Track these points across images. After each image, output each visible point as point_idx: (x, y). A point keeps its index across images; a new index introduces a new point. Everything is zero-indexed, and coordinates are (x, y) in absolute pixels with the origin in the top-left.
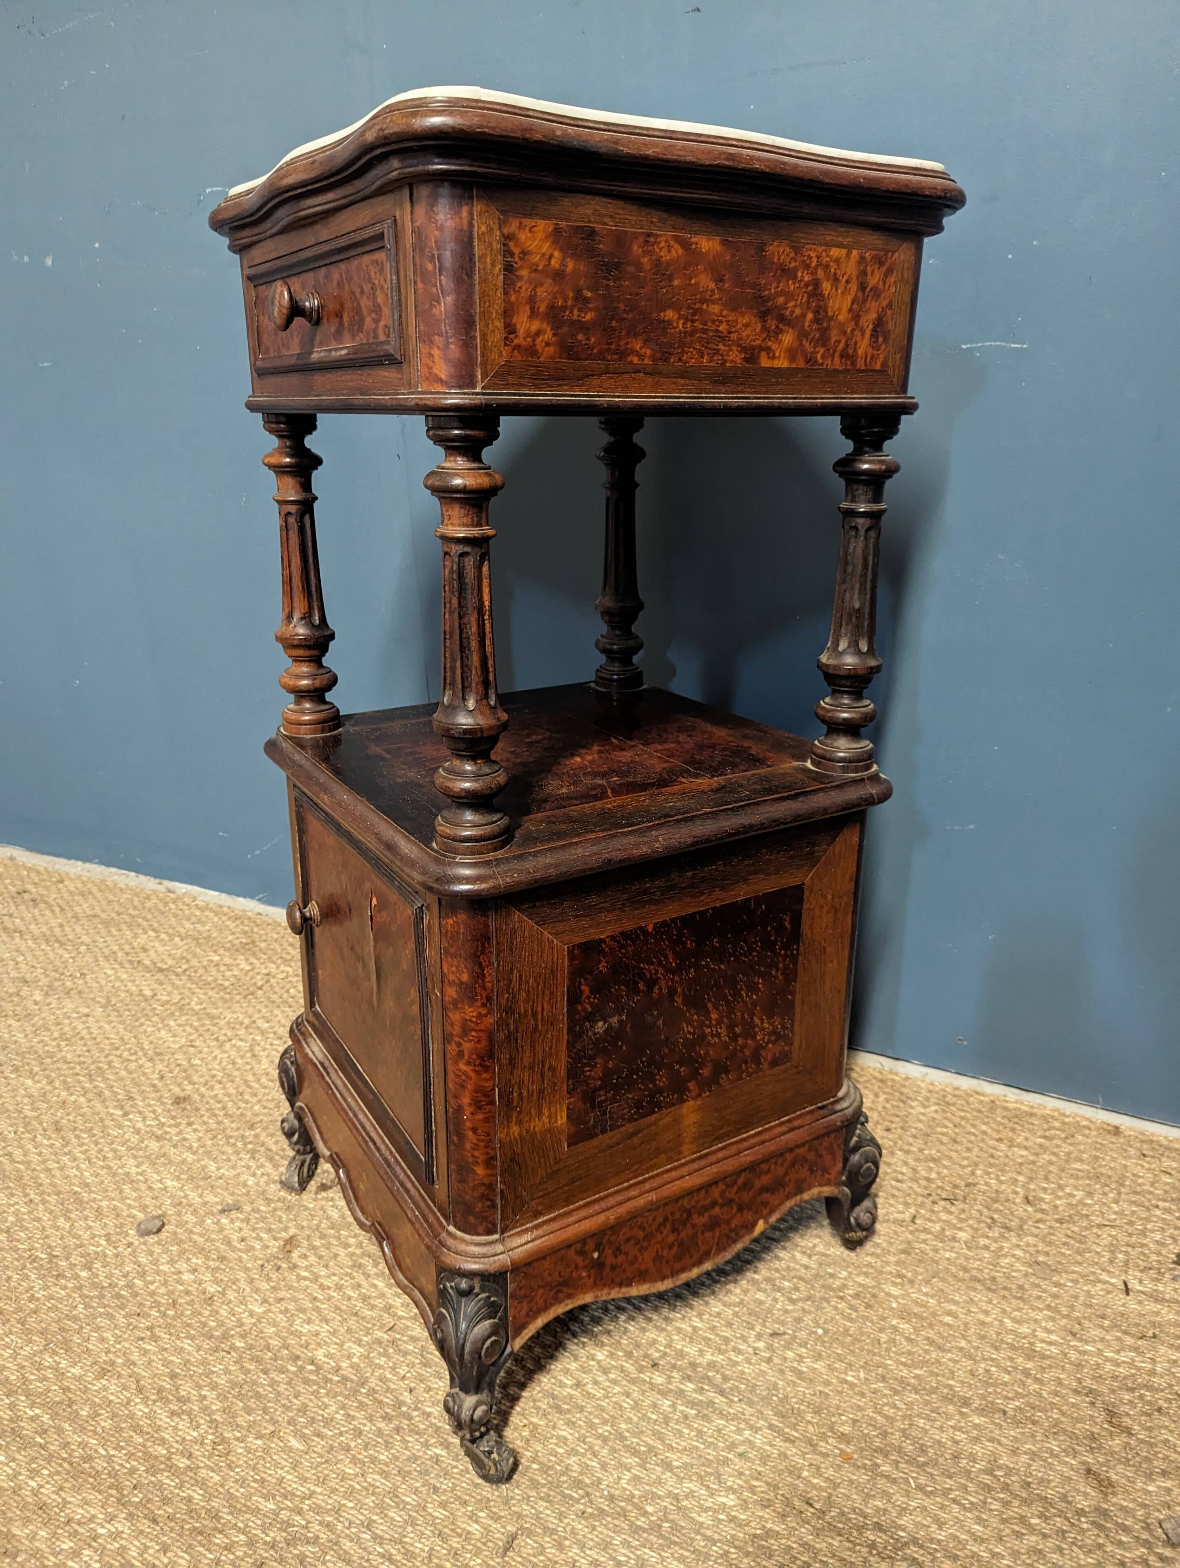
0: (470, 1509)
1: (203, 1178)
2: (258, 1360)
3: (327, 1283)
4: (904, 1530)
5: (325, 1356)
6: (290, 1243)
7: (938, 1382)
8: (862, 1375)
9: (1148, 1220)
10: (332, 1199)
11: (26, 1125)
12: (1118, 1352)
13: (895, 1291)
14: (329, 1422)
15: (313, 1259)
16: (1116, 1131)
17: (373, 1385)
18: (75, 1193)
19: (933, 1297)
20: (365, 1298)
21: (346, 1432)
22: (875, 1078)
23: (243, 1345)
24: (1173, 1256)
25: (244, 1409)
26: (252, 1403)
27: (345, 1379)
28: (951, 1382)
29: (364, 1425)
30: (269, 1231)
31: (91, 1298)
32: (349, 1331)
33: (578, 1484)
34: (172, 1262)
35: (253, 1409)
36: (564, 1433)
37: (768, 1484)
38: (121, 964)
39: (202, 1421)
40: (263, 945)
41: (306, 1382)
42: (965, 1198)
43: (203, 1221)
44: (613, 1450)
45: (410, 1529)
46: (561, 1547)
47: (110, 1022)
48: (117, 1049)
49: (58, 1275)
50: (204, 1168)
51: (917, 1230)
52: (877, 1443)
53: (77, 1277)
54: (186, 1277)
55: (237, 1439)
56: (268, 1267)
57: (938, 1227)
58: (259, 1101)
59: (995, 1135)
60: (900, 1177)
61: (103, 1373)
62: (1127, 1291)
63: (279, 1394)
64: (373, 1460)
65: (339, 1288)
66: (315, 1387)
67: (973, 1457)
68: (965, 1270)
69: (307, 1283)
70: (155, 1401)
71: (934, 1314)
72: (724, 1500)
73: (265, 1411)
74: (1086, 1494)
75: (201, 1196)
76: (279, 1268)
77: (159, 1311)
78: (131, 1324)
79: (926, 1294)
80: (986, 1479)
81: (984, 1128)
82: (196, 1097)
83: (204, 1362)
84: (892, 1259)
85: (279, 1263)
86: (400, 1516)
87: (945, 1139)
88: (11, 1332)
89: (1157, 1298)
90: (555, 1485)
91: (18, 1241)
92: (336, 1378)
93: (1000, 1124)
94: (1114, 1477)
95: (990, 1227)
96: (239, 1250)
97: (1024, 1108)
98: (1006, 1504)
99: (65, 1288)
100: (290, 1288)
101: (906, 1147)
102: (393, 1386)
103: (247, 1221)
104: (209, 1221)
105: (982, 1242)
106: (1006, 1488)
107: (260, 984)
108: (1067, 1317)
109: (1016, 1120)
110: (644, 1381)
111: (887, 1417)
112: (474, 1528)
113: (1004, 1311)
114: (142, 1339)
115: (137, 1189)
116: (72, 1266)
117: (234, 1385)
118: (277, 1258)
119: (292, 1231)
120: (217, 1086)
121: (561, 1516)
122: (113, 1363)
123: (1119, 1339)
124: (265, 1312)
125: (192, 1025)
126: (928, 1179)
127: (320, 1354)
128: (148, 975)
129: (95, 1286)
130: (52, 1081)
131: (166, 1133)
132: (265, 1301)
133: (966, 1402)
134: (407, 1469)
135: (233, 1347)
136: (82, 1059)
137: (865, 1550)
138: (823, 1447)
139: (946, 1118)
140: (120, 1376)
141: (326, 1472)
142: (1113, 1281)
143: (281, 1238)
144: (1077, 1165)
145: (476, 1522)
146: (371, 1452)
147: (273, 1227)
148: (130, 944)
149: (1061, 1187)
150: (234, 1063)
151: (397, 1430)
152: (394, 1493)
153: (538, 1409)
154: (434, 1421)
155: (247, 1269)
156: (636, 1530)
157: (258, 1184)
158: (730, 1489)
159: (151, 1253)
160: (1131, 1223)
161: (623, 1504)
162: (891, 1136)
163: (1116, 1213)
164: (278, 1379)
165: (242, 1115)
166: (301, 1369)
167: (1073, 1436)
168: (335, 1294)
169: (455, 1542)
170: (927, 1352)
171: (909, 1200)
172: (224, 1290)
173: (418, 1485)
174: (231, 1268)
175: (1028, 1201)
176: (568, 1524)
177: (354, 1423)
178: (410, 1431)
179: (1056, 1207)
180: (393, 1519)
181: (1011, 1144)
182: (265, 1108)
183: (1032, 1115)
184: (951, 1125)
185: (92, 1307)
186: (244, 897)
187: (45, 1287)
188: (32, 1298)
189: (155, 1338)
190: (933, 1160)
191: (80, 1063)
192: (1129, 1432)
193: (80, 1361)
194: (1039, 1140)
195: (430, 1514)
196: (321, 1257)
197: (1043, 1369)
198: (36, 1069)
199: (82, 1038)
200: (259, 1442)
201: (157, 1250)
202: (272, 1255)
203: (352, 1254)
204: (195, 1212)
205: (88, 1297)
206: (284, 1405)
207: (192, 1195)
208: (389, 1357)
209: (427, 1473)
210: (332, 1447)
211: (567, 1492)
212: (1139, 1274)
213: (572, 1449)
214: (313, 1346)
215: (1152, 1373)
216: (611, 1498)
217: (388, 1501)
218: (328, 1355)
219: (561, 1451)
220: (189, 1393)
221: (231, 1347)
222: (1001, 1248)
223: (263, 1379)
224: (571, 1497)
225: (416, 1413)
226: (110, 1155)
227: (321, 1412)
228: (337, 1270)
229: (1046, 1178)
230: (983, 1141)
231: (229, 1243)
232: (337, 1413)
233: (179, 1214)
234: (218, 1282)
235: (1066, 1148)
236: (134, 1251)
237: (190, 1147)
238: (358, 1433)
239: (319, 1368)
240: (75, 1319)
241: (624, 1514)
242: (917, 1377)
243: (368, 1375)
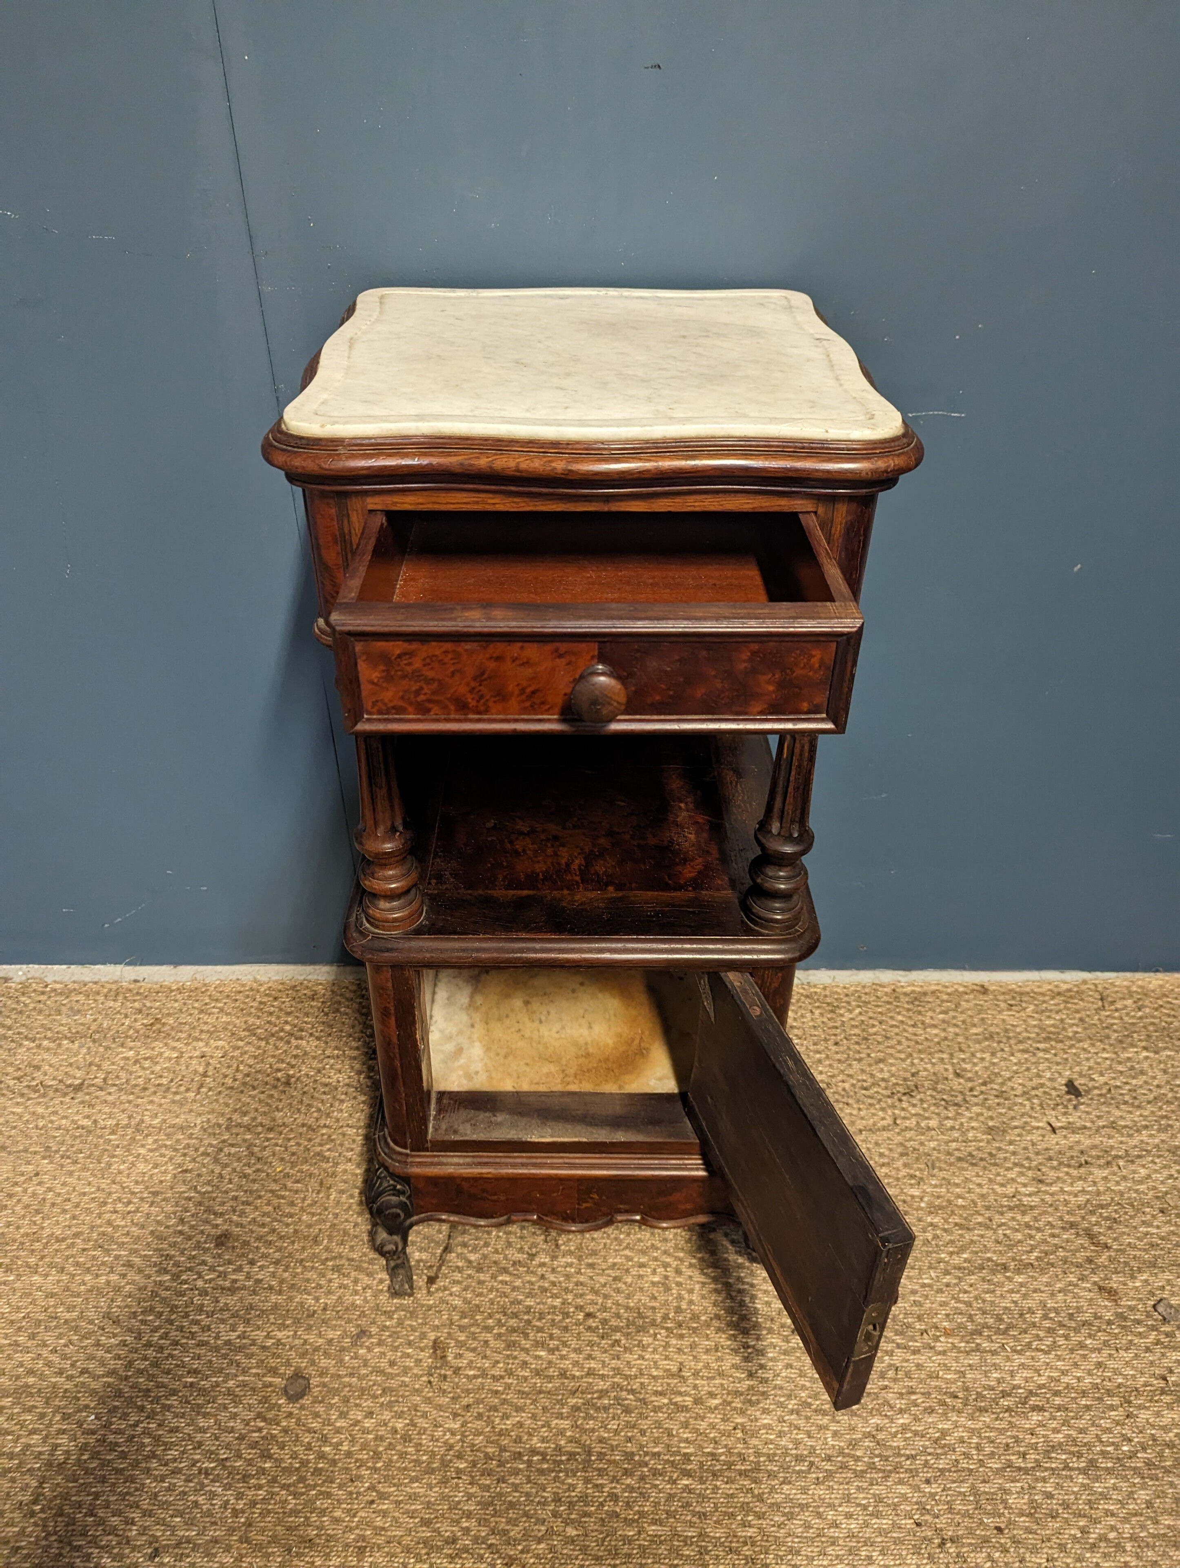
0: (739, 1518)
1: (308, 1316)
2: (489, 1473)
3: (497, 1372)
4: (1020, 1388)
5: (543, 1442)
6: (437, 1346)
7: (982, 1258)
8: (933, 1274)
9: (1037, 1063)
10: (446, 1288)
11: (76, 1329)
12: (1072, 1185)
13: (916, 1192)
14: (584, 1498)
15: (470, 1355)
16: (984, 990)
17: (599, 1449)
18: (192, 1384)
19: (941, 1186)
20: (537, 1373)
21: (605, 1501)
22: (802, 995)
23: (465, 1465)
24: (1064, 1088)
25: (508, 1522)
26: (511, 1514)
27: (572, 1455)
28: (989, 1255)
29: (615, 1488)
30: (410, 1344)
31: (294, 1485)
32: (544, 1409)
33: (799, 1459)
34: (343, 1415)
35: (517, 1519)
36: (766, 1421)
37: (922, 1394)
38: (22, 1095)
39: (482, 1552)
40: (171, 1021)
41: (542, 1472)
42: (916, 1087)
43: (342, 1361)
44: (808, 1418)
45: (707, 1557)
46: (819, 1515)
47: (71, 1174)
48: (105, 1203)
49: (244, 1476)
50: (302, 1304)
51: (902, 1130)
52: (970, 1326)
53: (263, 1471)
54: (368, 1423)
55: (522, 1552)
56: (434, 1380)
57: (914, 1121)
58: (302, 1209)
59: (911, 1023)
60: (865, 1084)
61: (361, 1551)
62: (1054, 1130)
63: (528, 1495)
64: (642, 1514)
65: (510, 1373)
66: (553, 1474)
67: (1031, 1311)
68: (949, 1154)
69: (480, 1380)
70: (428, 1554)
71: (949, 1202)
72: (901, 1421)
73: (526, 1514)
74: (1106, 1306)
75: (320, 1335)
76: (445, 1377)
77: (368, 1468)
78: (351, 1493)
79: (936, 1186)
80: (1047, 1324)
81: (900, 1018)
82: (237, 1230)
83: (444, 1498)
84: (899, 1164)
85: (443, 1372)
86: (693, 1550)
87: (879, 1038)
88: (242, 1556)
89: (1071, 1128)
90: (785, 1468)
91: (175, 1460)
92: (564, 1458)
93: (909, 1010)
94: (1115, 1286)
95: (946, 1108)
96: (398, 1375)
97: (918, 989)
98: (1066, 1337)
99: (260, 1487)
100: (468, 1392)
101: (857, 1056)
102: (615, 1443)
103: (380, 1343)
104: (347, 1358)
105: (949, 1123)
106: (1062, 1325)
107: (201, 1070)
108: (1029, 1168)
109: (917, 1003)
110: (794, 1348)
111: (965, 1302)
112: (751, 1532)
113: (990, 1180)
114: (372, 1502)
115: (253, 1355)
116: (250, 1462)
117: (484, 1505)
118: (436, 1368)
119: (432, 1336)
120: (248, 1209)
121: (804, 1490)
122: (363, 1538)
123: (1067, 1173)
124: (462, 1426)
125: (166, 1146)
126: (883, 1080)
127: (535, 1442)
128: (67, 1099)
129: (288, 1471)
130: (63, 1269)
131: (235, 1281)
132: (455, 1415)
133: (1005, 1268)
134: (673, 1508)
135: (459, 1471)
136: (74, 1230)
137: (1007, 1415)
138: (939, 1346)
139: (871, 1018)
140: (379, 1548)
141: (613, 1543)
142: (1041, 1124)
143: (426, 1346)
144: (974, 1030)
145: (750, 1526)
146: (637, 1508)
147: (412, 1338)
148: (11, 1064)
149: (973, 1055)
150: (245, 1176)
151: (642, 1478)
152: (675, 1535)
153: (735, 1409)
154: (666, 1458)
155: (418, 1392)
156: (860, 1475)
157: (366, 1301)
158: (901, 1411)
159: (317, 1415)
160: (1028, 1069)
161: (839, 1459)
162: (841, 1049)
163: (1016, 1064)
164: (517, 1482)
165: (296, 1231)
166: (529, 1463)
167: (1079, 1266)
168: (510, 1381)
169: (746, 1551)
170: (961, 1236)
171: (883, 1105)
172: (411, 1420)
173: (689, 1518)
174: (402, 1396)
175: (958, 1075)
176: (813, 1494)
177: (606, 1489)
178: (654, 1475)
179: (977, 1072)
180: (689, 1556)
181: (925, 1026)
182: (313, 1214)
183: (925, 994)
184: (876, 1023)
185: (303, 1494)
186: (104, 963)
187: (239, 1496)
188: (235, 1513)
189: (383, 1496)
190: (881, 1061)
191: (76, 1235)
192: (1107, 1247)
193: (331, 1551)
194: (941, 1016)
195: (714, 1538)
196: (474, 1350)
197: (1036, 1219)
198: (32, 1260)
199: (53, 1205)
200: (542, 1546)
201: (320, 1409)
202: (430, 1368)
203: (499, 1335)
204: (327, 1355)
205: (289, 1485)
206: (539, 1503)
207: (311, 1338)
208: (593, 1418)
209: (688, 1504)
210: (602, 1520)
211: (797, 1468)
212: (1053, 1113)
213: (780, 1432)
214: (526, 1438)
215: (1098, 1193)
216: (829, 1458)
217: (676, 1543)
218: (543, 1440)
219: (772, 1437)
220: (452, 1532)
221: (457, 1473)
222: (962, 1124)
223: (505, 1488)
224: (803, 1472)
225: (647, 1458)
226: (195, 1329)
227: (573, 1494)
228: (498, 1357)
229: (961, 1050)
230: (905, 1030)
231: (382, 1372)
232: (587, 1488)
233: (313, 1363)
234: (400, 1415)
235: (961, 1017)
236: (299, 1419)
237: (271, 1288)
238: (614, 1497)
239: (544, 1455)
240: (295, 1512)
241: (844, 1467)
242: (965, 1260)
243: (588, 1442)
